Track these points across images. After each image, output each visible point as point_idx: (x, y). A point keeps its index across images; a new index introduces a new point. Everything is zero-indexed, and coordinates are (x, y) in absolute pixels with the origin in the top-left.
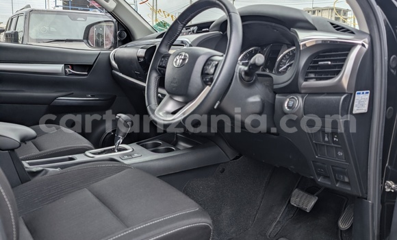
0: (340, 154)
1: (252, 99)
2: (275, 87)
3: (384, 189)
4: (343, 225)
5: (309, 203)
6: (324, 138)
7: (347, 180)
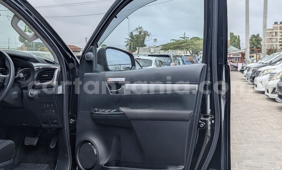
0: (53, 111)
1: (14, 93)
2: (22, 87)
3: (70, 123)
4: (52, 147)
5: (35, 141)
6: (46, 105)
7: (56, 121)
